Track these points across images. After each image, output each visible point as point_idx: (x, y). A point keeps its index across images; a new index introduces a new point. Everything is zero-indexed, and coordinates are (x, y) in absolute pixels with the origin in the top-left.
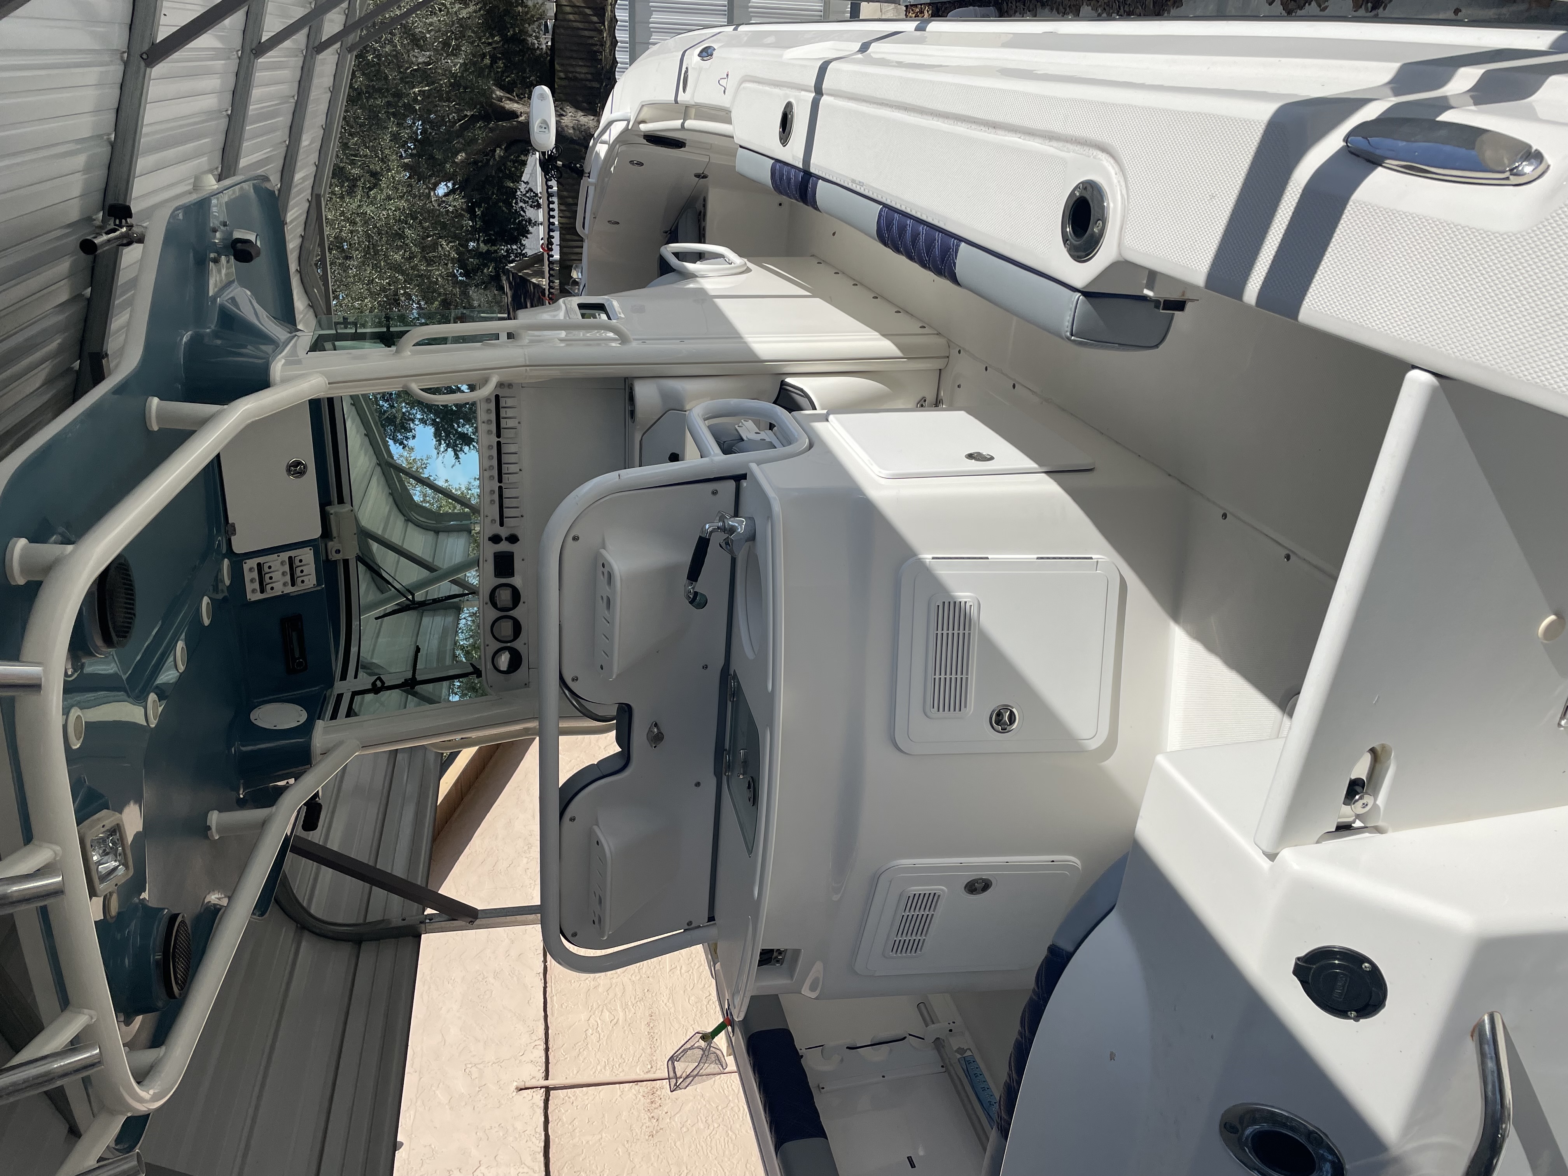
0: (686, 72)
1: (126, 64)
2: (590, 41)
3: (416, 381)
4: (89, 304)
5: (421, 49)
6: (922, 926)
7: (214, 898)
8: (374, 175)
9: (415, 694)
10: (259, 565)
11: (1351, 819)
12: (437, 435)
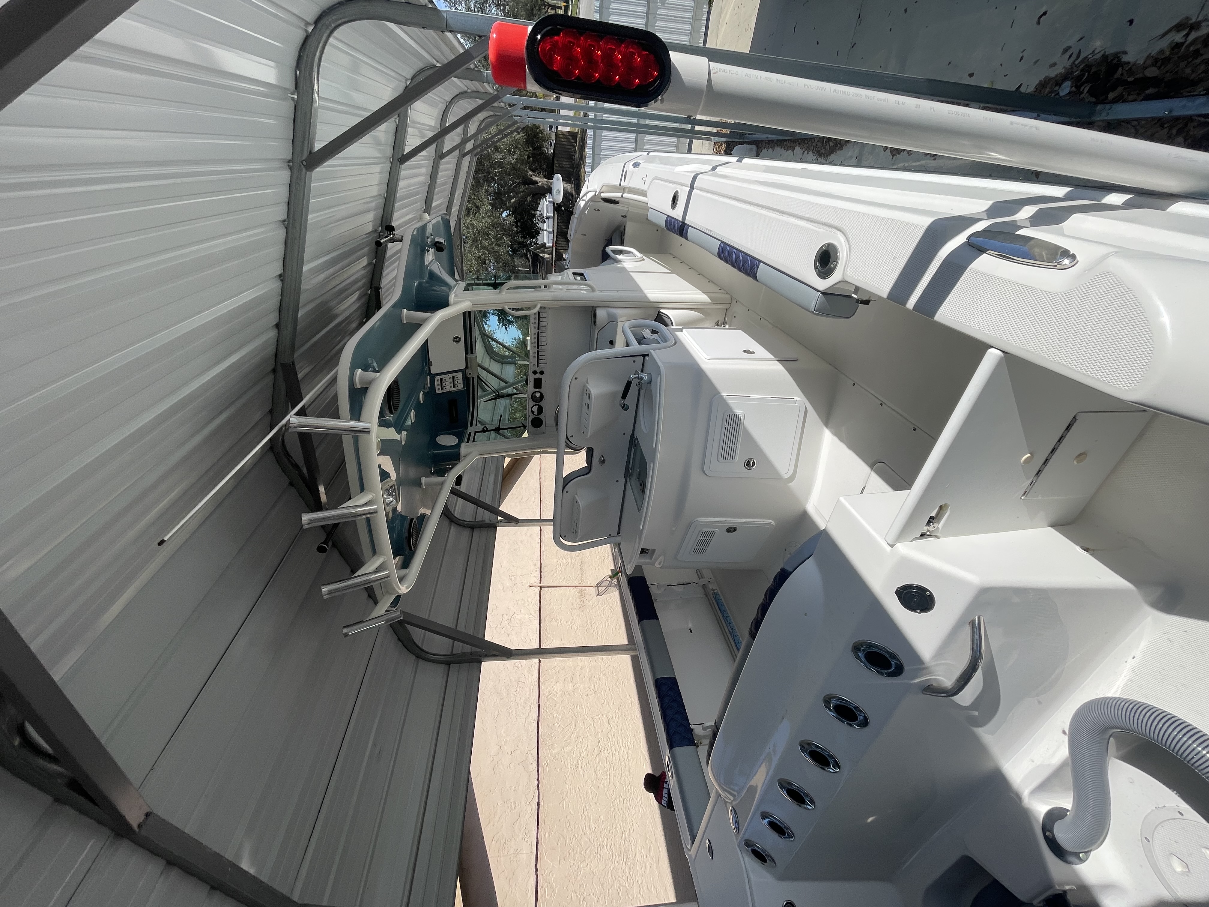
0: (626, 173)
1: (391, 163)
2: (570, 150)
3: (507, 305)
4: (374, 267)
5: (499, 153)
6: (706, 543)
7: (422, 511)
8: (477, 207)
9: (499, 434)
10: (441, 379)
11: (925, 531)
12: (499, 320)
